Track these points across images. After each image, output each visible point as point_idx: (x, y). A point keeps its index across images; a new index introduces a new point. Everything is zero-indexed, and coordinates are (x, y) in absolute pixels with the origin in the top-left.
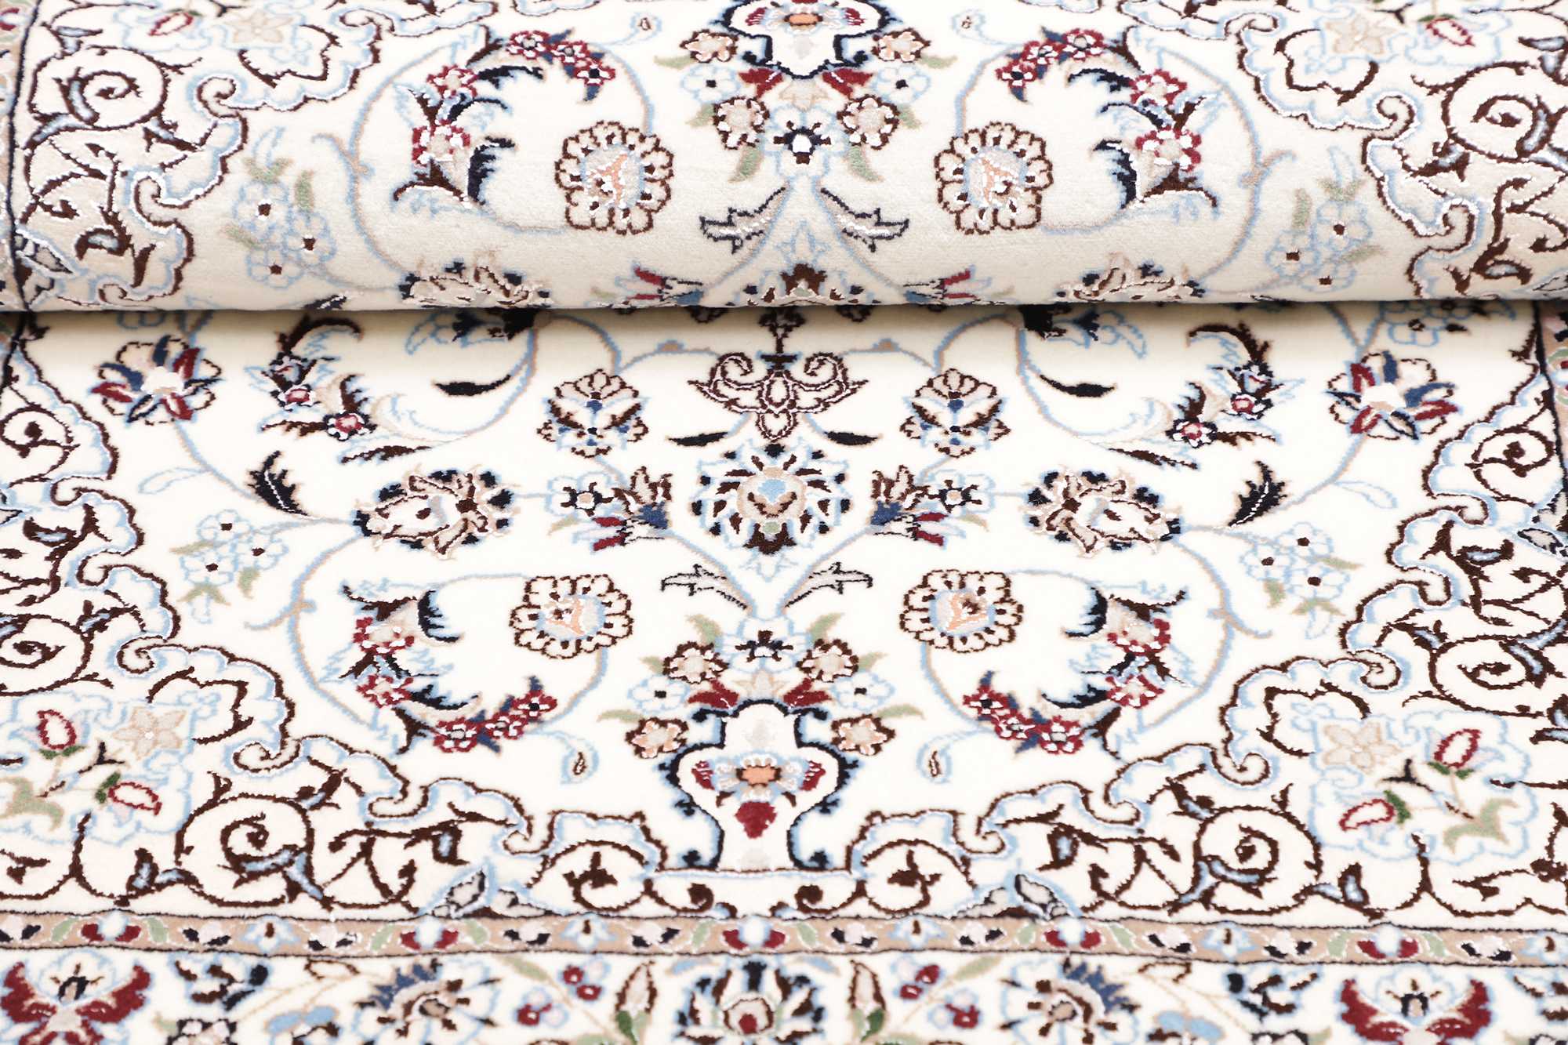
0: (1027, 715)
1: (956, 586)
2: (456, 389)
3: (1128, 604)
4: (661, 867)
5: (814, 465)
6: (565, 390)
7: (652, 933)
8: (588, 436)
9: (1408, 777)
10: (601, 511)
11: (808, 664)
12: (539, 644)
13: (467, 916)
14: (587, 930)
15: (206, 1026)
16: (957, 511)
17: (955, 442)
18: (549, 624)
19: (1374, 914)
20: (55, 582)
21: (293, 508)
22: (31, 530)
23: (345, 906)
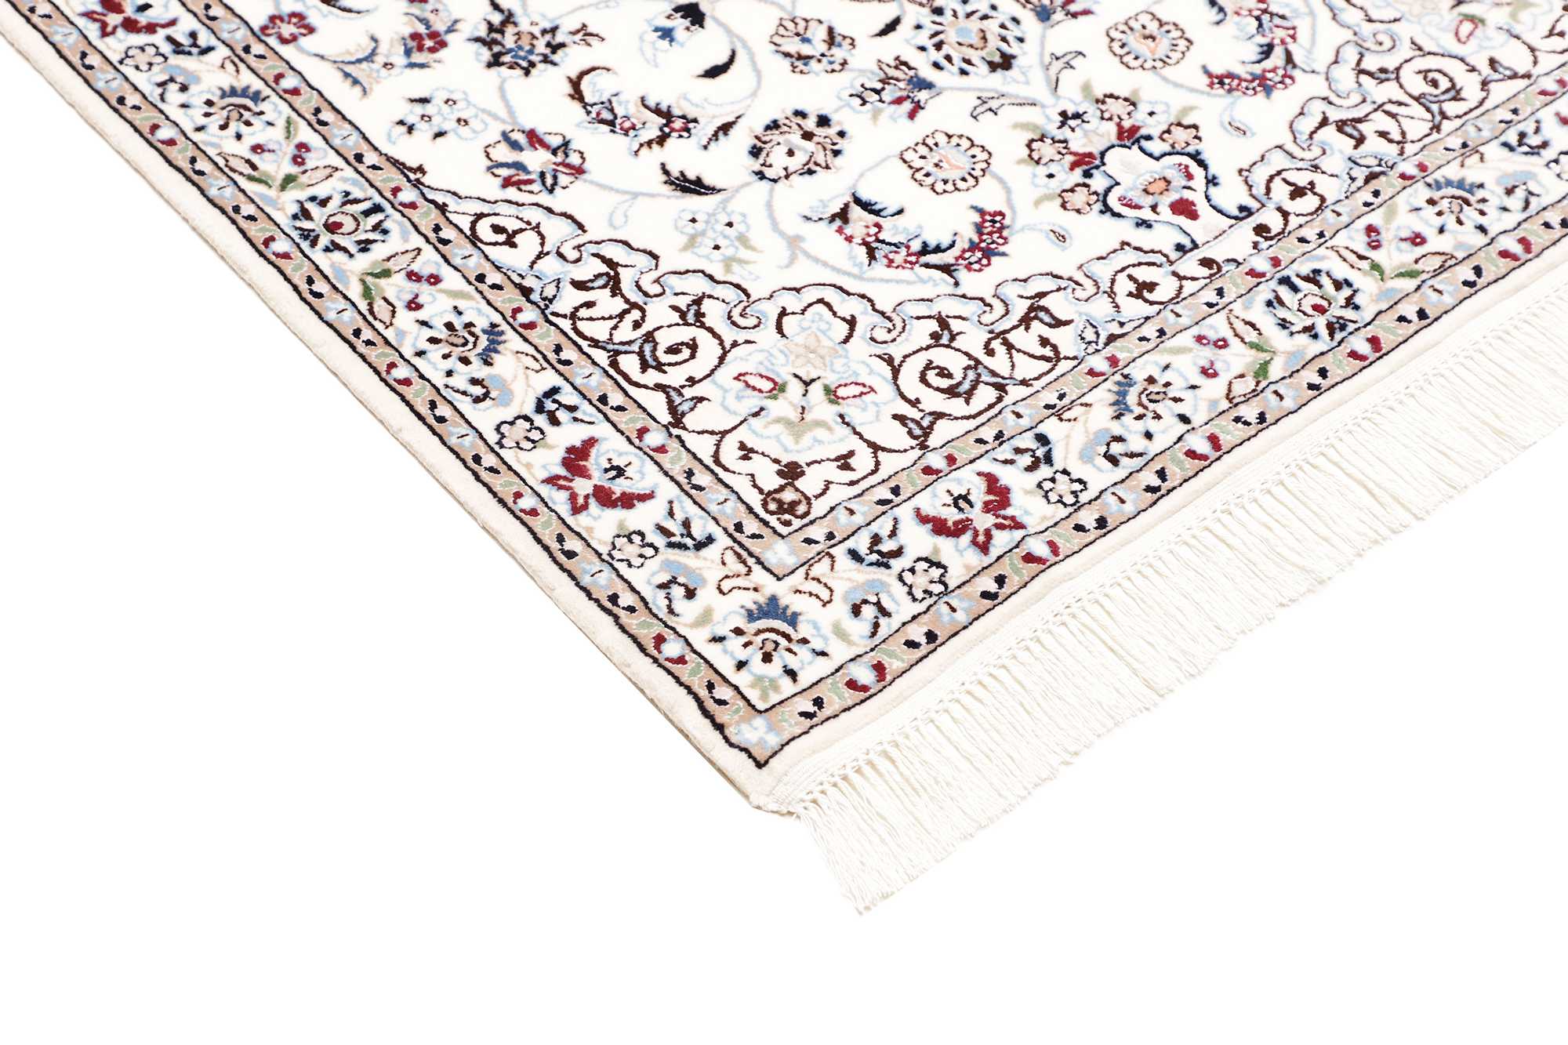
0: (1249, 77)
1: (1128, 31)
2: (714, 72)
4: (1171, 263)
5: (970, 8)
6: (777, 39)
7: (1211, 297)
8: (824, 60)
10: (887, 97)
11: (1106, 115)
12: (950, 187)
13: (1107, 344)
14: (1178, 315)
15: (1053, 481)
18: (942, 174)
19: (1528, 76)
20: (635, 305)
21: (712, 190)
22: (580, 285)
23: (1036, 379)
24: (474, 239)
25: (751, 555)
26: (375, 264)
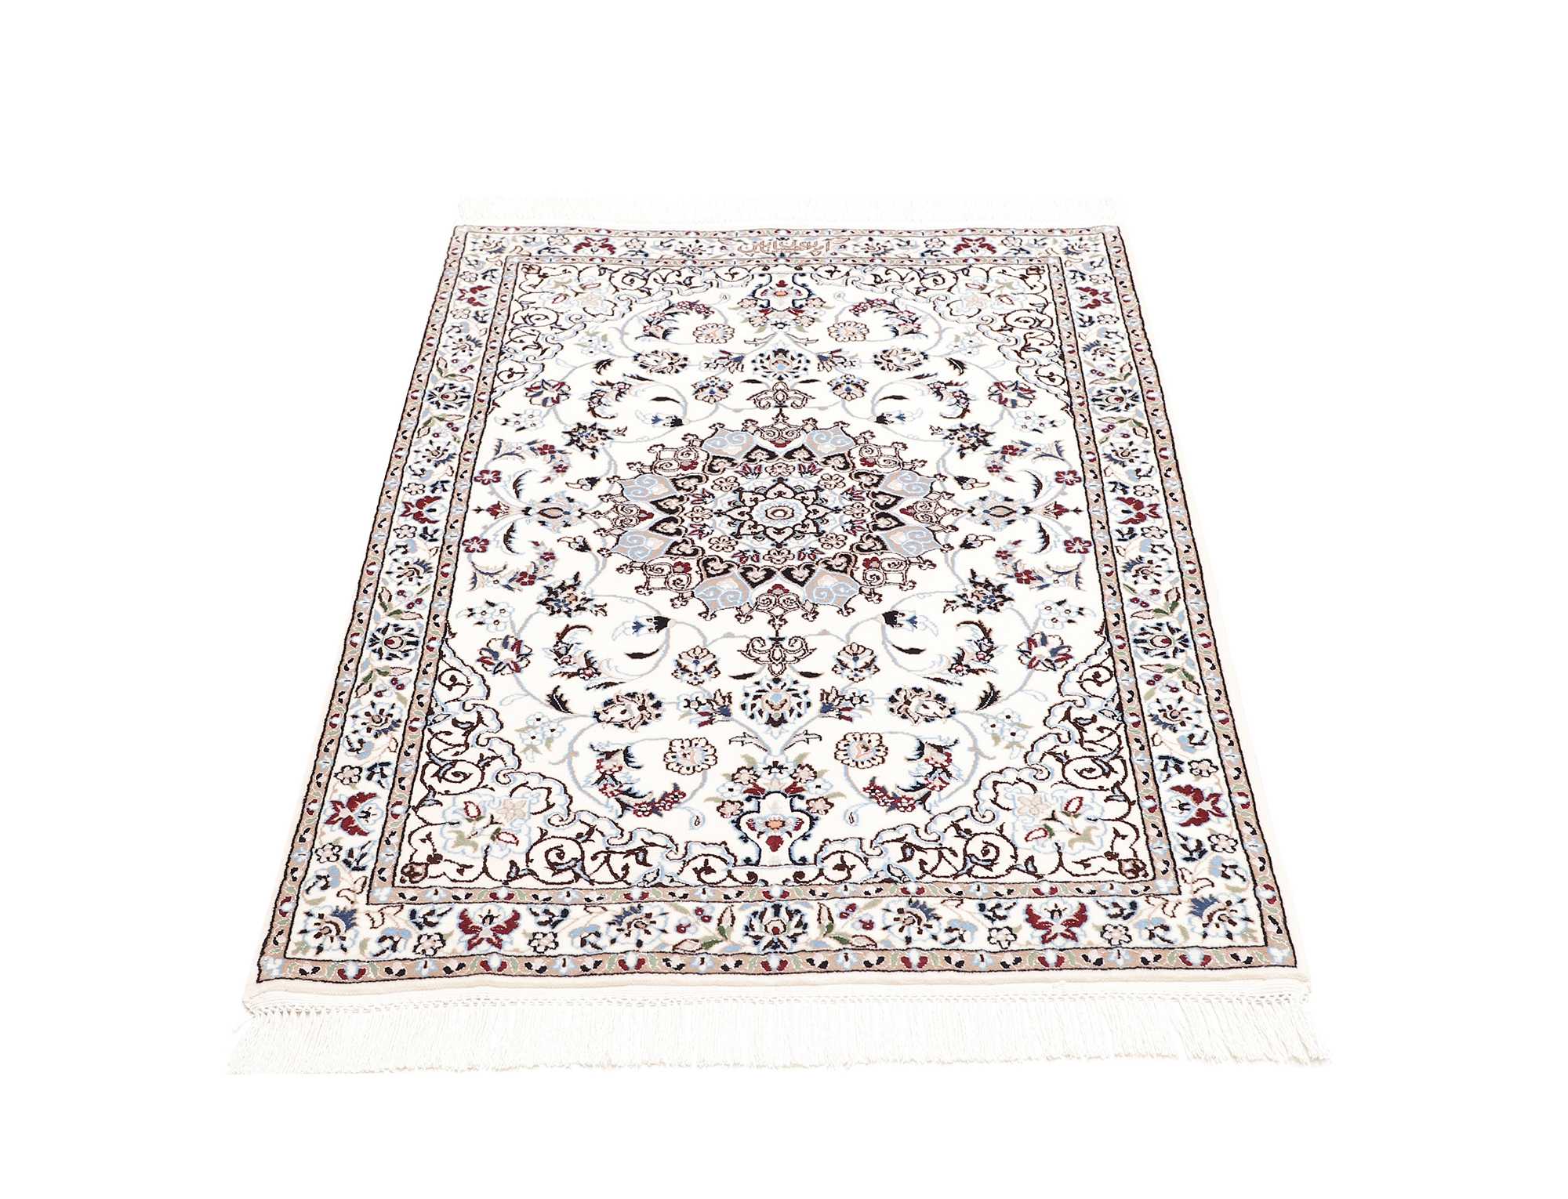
0: (891, 795)
1: (858, 739)
2: (634, 656)
3: (933, 746)
4: (735, 865)
5: (794, 687)
6: (683, 656)
7: (732, 893)
8: (694, 676)
9: (1053, 818)
10: (701, 709)
11: (795, 775)
12: (677, 769)
13: (652, 886)
14: (704, 892)
15: (544, 935)
16: (858, 706)
17: (856, 675)
18: (681, 760)
19: (1040, 877)
20: (467, 745)
21: (567, 710)
22: (455, 723)
23: (599, 883)
24: (438, 678)
25: (370, 886)
26: (386, 667)
